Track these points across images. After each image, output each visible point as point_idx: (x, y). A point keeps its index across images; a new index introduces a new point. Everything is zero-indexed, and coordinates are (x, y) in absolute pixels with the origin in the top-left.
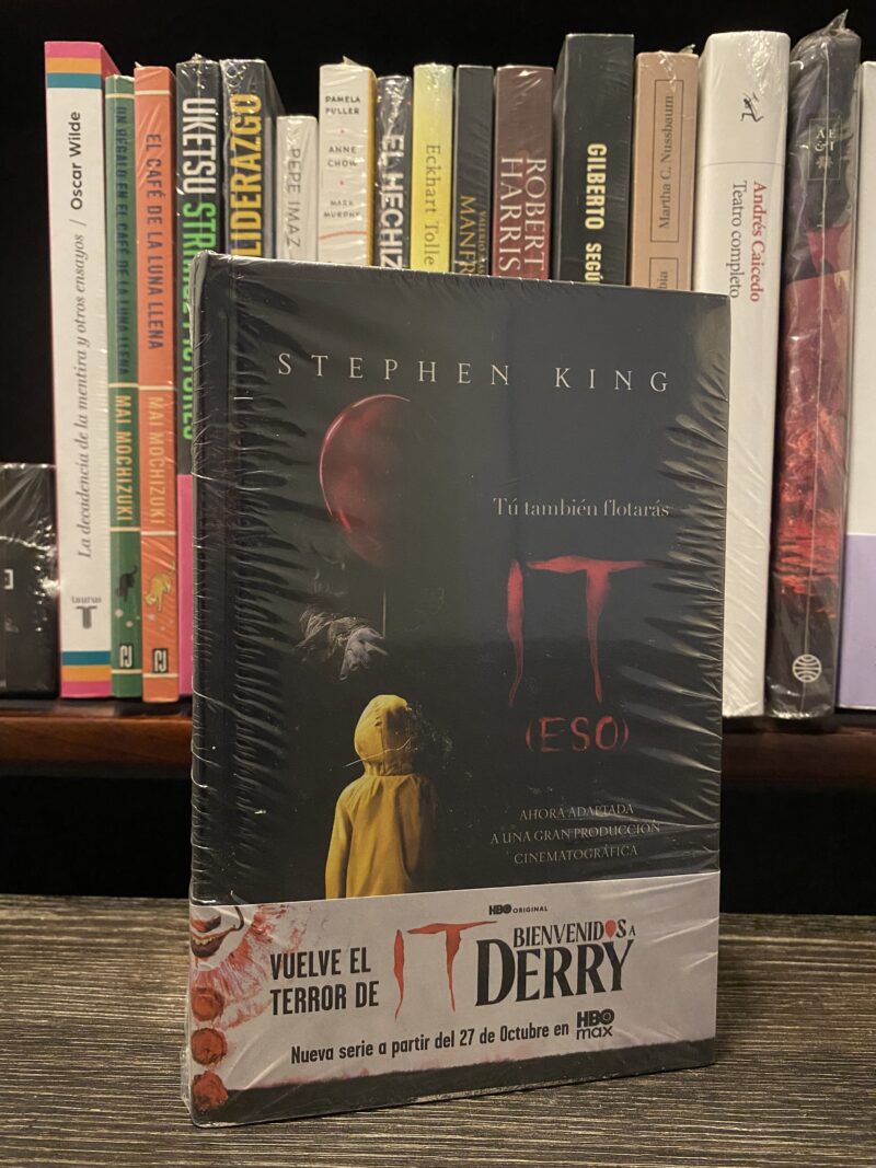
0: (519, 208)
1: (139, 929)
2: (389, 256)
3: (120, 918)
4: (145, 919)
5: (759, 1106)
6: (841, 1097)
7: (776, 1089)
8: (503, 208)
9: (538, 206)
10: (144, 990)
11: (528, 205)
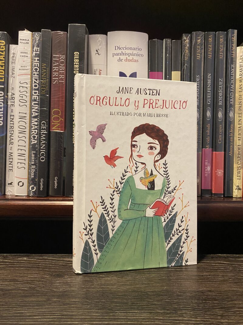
0: (58, 68)
2: (35, 79)
5: (144, 305)
6: (167, 302)
7: (150, 301)
8: (53, 68)
9: (63, 68)
11: (60, 67)
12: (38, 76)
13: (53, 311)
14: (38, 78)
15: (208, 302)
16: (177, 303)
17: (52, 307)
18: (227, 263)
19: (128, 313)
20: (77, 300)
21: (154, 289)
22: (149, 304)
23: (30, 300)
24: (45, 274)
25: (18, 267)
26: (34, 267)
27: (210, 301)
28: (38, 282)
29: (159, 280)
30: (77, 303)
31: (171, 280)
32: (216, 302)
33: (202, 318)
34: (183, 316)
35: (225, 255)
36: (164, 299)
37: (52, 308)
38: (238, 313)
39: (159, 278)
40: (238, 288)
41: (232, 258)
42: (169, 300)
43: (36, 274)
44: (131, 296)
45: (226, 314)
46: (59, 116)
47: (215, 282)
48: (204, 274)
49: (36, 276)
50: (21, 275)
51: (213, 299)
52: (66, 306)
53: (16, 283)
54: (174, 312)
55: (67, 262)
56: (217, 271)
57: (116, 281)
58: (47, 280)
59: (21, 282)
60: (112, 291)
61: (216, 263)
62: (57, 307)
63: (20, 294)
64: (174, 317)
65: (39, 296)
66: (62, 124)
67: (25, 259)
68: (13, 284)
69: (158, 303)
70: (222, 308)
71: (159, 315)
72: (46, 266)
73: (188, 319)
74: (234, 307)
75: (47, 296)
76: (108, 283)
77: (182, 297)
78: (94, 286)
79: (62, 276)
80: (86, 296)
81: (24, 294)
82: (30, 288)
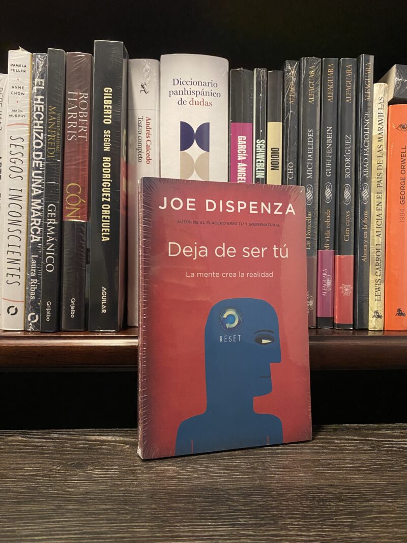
0: (76, 114)
2: (36, 132)
5: (223, 513)
8: (69, 113)
9: (84, 114)
11: (80, 112)
12: (42, 127)
13: (68, 527)
14: (42, 131)
15: (328, 503)
16: (277, 507)
17: (66, 519)
18: (359, 438)
19: (196, 527)
20: (108, 507)
21: (239, 484)
22: (231, 509)
23: (27, 509)
24: (54, 464)
25: (6, 453)
26: (36, 453)
27: (332, 502)
28: (41, 478)
29: (247, 469)
30: (108, 511)
31: (267, 469)
32: (342, 504)
33: (320, 531)
34: (286, 529)
35: (355, 425)
36: (255, 501)
37: (66, 521)
38: (377, 520)
39: (248, 466)
40: (377, 480)
41: (368, 430)
42: (263, 503)
43: (39, 463)
44: (200, 497)
45: (357, 524)
46: (77, 194)
47: (340, 470)
48: (323, 457)
49: (38, 467)
50: (13, 466)
51: (337, 498)
52: (90, 518)
53: (4, 481)
54: (272, 522)
55: (92, 443)
56: (342, 453)
57: (175, 473)
58: (57, 474)
59: (12, 478)
60: (169, 489)
61: (340, 440)
62: (75, 519)
63: (11, 498)
64: (273, 530)
65: (44, 501)
66: (84, 209)
67: (20, 438)
69: (246, 508)
70: (350, 514)
71: (247, 527)
72: (56, 450)
73: (295, 533)
74: (371, 511)
75: (57, 500)
76: (163, 476)
77: (285, 497)
78: (139, 481)
79: (83, 466)
80: (124, 499)
81: (17, 499)
82: (28, 488)
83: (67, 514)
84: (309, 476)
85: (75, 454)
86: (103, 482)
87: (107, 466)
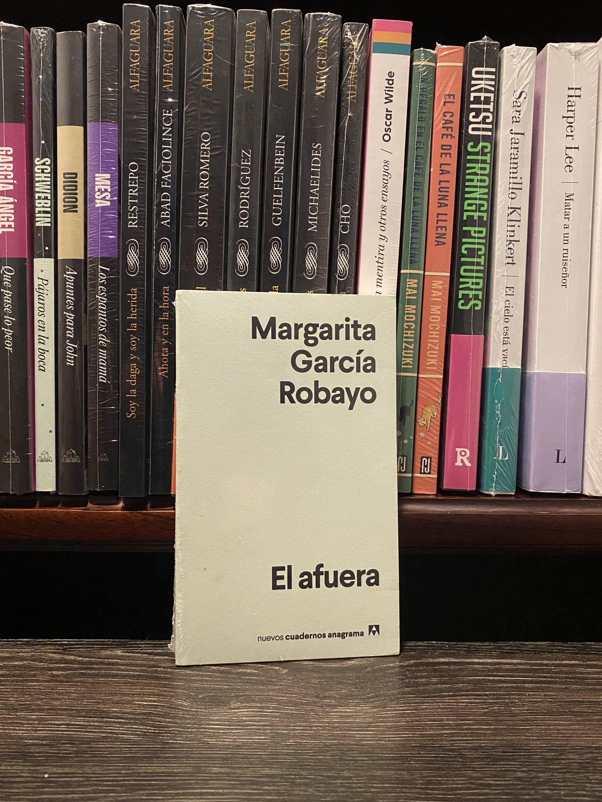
1: (20, 663)
3: (7, 655)
4: (25, 655)
5: (461, 789)
6: (520, 780)
7: (475, 775)
10: (16, 710)
16: (548, 782)
17: (212, 791)
20: (274, 772)
21: (477, 740)
22: (473, 783)
23: (149, 771)
24: (177, 697)
25: (103, 676)
26: (147, 677)
28: (163, 719)
29: (485, 714)
30: (276, 779)
31: (516, 715)
36: (510, 771)
37: (212, 794)
39: (484, 709)
42: (524, 774)
43: (154, 695)
49: (154, 701)
50: (116, 698)
52: (249, 789)
53: (107, 722)
57: (370, 717)
58: (186, 713)
59: (118, 718)
60: (364, 745)
62: (226, 791)
63: (120, 752)
65: (172, 758)
67: (119, 653)
68: (97, 724)
69: (498, 783)
75: (192, 758)
76: (350, 723)
77: (557, 764)
78: (315, 730)
79: (224, 702)
80: (297, 758)
81: (130, 753)
82: (144, 734)
83: (212, 782)
84: (589, 730)
85: (207, 681)
86: (259, 729)
87: (260, 702)
